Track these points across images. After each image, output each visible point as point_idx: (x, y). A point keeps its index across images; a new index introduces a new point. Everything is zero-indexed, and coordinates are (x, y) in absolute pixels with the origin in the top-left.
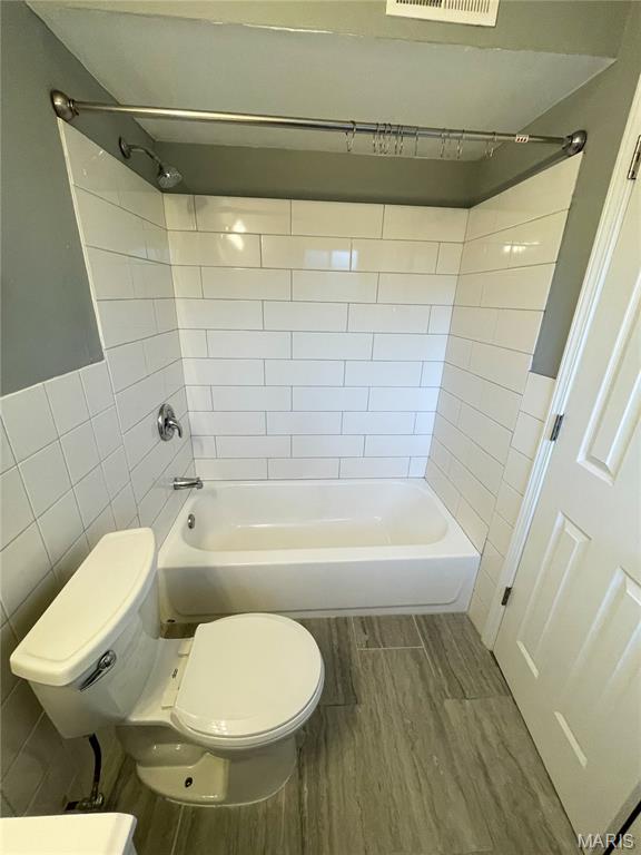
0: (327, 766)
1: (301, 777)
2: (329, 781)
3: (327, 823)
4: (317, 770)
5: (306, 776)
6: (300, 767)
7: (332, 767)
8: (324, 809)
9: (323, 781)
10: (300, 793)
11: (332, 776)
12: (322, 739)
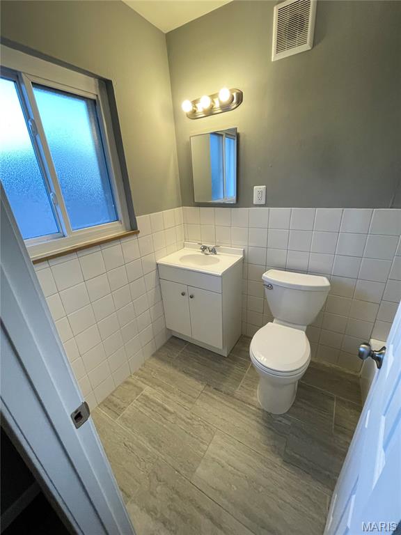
0: (258, 422)
1: (259, 409)
2: (253, 420)
3: (239, 410)
4: (258, 417)
5: (258, 411)
6: (263, 411)
7: (256, 424)
8: (244, 412)
9: (253, 417)
10: (253, 406)
11: (254, 422)
12: (271, 427)
